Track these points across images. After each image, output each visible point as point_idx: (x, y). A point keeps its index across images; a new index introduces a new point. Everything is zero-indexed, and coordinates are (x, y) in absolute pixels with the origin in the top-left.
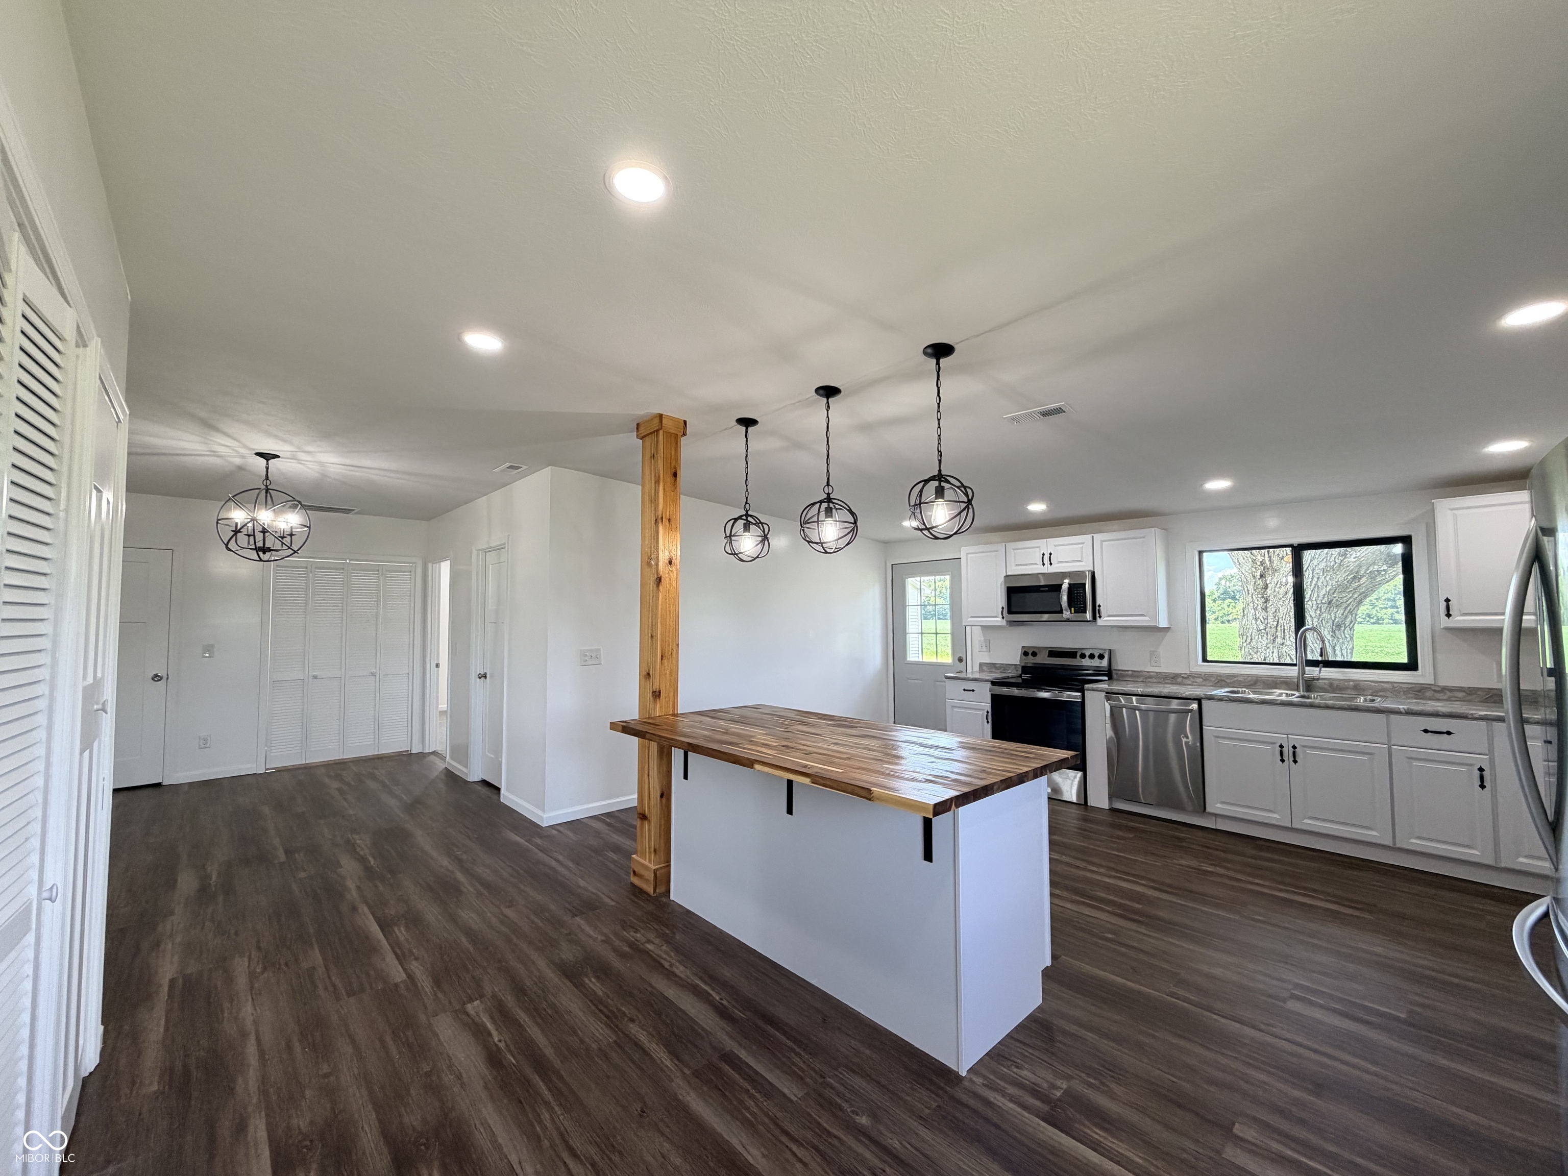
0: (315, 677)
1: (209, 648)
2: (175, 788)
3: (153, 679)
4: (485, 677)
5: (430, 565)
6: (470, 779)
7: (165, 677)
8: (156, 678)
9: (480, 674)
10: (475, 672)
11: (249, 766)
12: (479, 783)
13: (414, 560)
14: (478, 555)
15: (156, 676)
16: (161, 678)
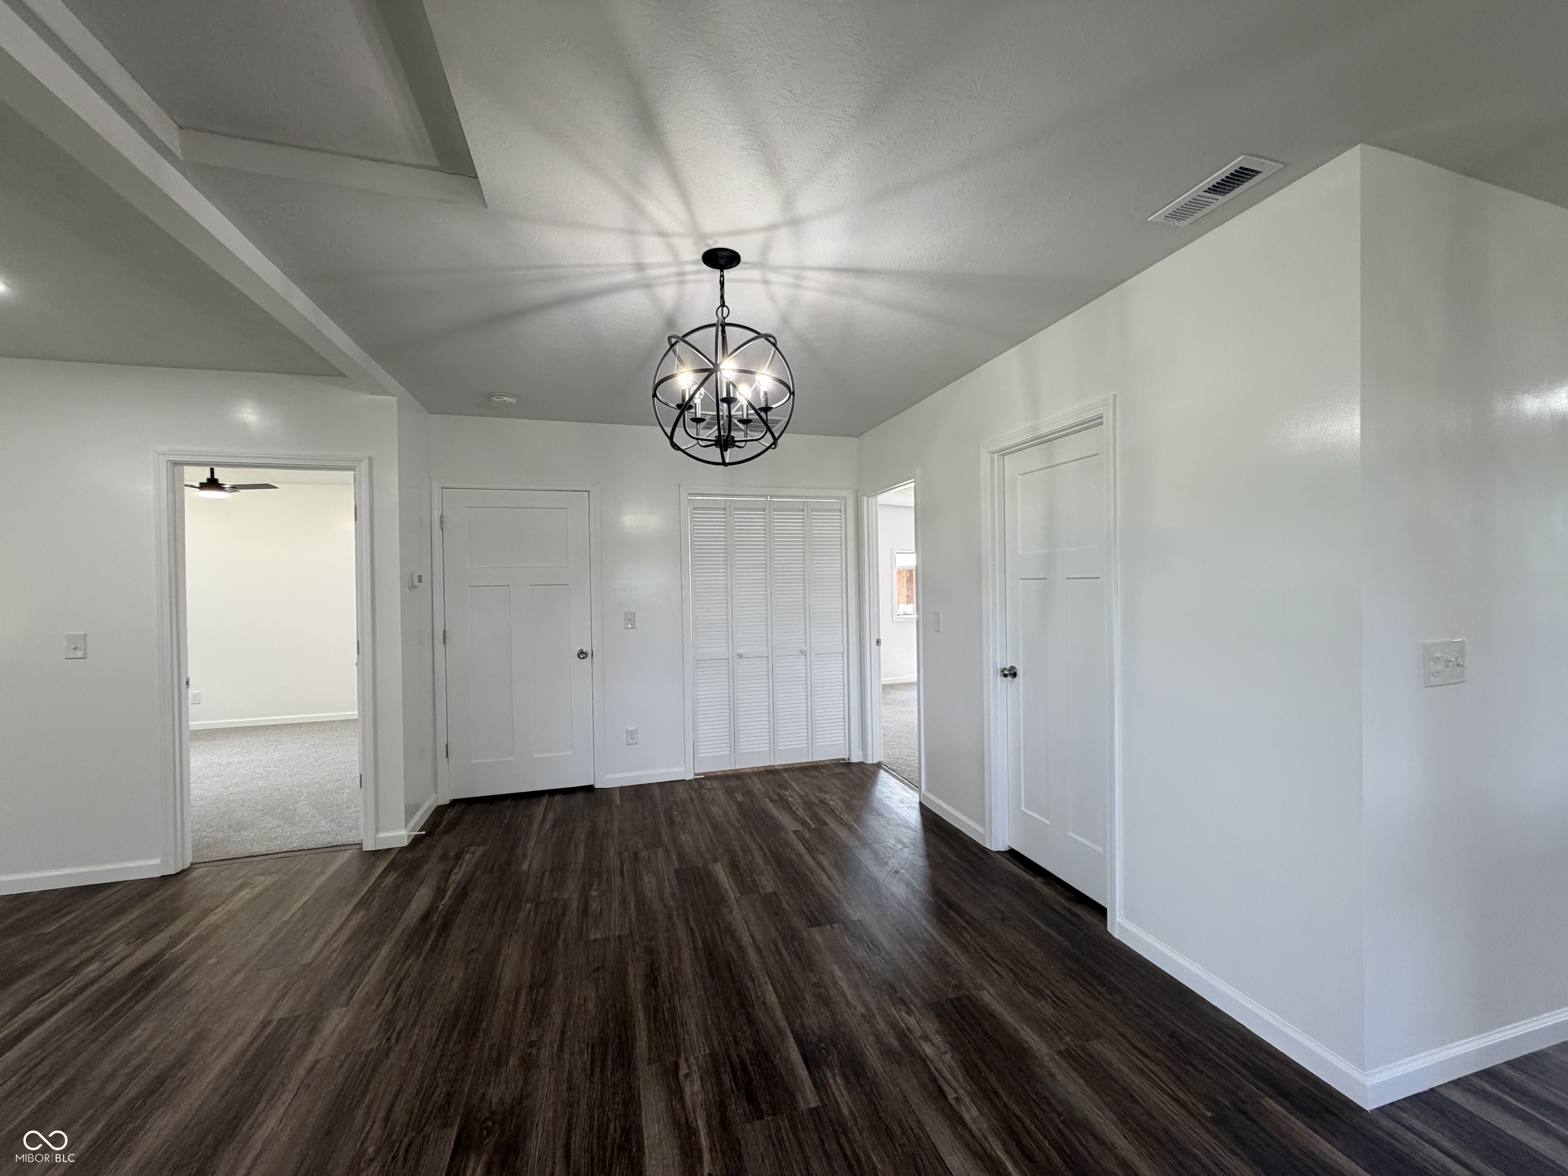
0: (740, 656)
1: (630, 618)
2: (607, 792)
3: (579, 656)
4: (1014, 675)
5: (865, 499)
6: (994, 847)
7: (590, 654)
8: (582, 654)
9: (1005, 669)
10: (995, 664)
11: (677, 769)
12: (1005, 855)
13: (843, 493)
14: (992, 460)
15: (582, 652)
16: (586, 655)
